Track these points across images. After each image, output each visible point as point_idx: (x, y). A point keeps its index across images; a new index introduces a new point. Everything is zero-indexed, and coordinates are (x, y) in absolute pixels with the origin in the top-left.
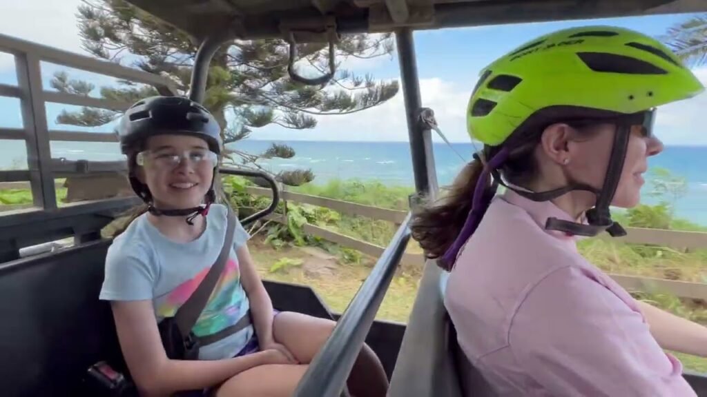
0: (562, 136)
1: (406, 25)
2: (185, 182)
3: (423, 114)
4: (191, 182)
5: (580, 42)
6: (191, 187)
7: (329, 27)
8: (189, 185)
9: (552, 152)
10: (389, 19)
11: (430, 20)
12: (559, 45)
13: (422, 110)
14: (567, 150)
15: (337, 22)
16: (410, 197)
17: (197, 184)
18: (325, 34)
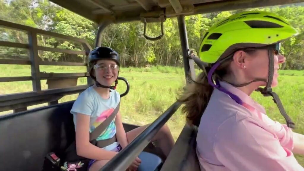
0: (241, 56)
1: (182, 14)
2: (108, 76)
3: (189, 52)
4: (111, 76)
5: (245, 17)
6: (111, 78)
7: (161, 15)
8: (110, 77)
9: (238, 64)
10: (174, 12)
11: (191, 11)
12: (236, 19)
14: (244, 62)
15: (164, 13)
17: (113, 77)
18: (159, 18)
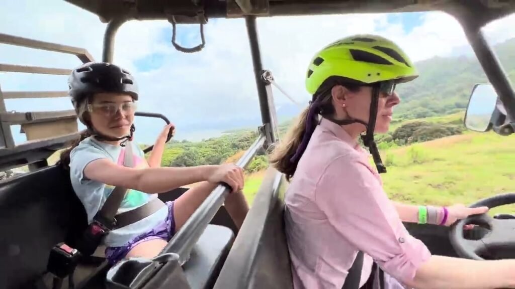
0: (342, 92)
1: (251, 14)
3: (264, 74)
7: (199, 12)
10: (240, 10)
11: (266, 12)
13: (264, 71)
14: (344, 99)
15: (204, 9)
16: (259, 127)
18: (197, 17)
